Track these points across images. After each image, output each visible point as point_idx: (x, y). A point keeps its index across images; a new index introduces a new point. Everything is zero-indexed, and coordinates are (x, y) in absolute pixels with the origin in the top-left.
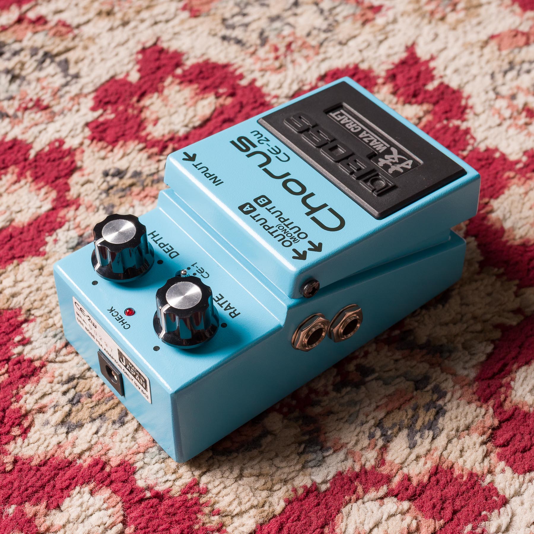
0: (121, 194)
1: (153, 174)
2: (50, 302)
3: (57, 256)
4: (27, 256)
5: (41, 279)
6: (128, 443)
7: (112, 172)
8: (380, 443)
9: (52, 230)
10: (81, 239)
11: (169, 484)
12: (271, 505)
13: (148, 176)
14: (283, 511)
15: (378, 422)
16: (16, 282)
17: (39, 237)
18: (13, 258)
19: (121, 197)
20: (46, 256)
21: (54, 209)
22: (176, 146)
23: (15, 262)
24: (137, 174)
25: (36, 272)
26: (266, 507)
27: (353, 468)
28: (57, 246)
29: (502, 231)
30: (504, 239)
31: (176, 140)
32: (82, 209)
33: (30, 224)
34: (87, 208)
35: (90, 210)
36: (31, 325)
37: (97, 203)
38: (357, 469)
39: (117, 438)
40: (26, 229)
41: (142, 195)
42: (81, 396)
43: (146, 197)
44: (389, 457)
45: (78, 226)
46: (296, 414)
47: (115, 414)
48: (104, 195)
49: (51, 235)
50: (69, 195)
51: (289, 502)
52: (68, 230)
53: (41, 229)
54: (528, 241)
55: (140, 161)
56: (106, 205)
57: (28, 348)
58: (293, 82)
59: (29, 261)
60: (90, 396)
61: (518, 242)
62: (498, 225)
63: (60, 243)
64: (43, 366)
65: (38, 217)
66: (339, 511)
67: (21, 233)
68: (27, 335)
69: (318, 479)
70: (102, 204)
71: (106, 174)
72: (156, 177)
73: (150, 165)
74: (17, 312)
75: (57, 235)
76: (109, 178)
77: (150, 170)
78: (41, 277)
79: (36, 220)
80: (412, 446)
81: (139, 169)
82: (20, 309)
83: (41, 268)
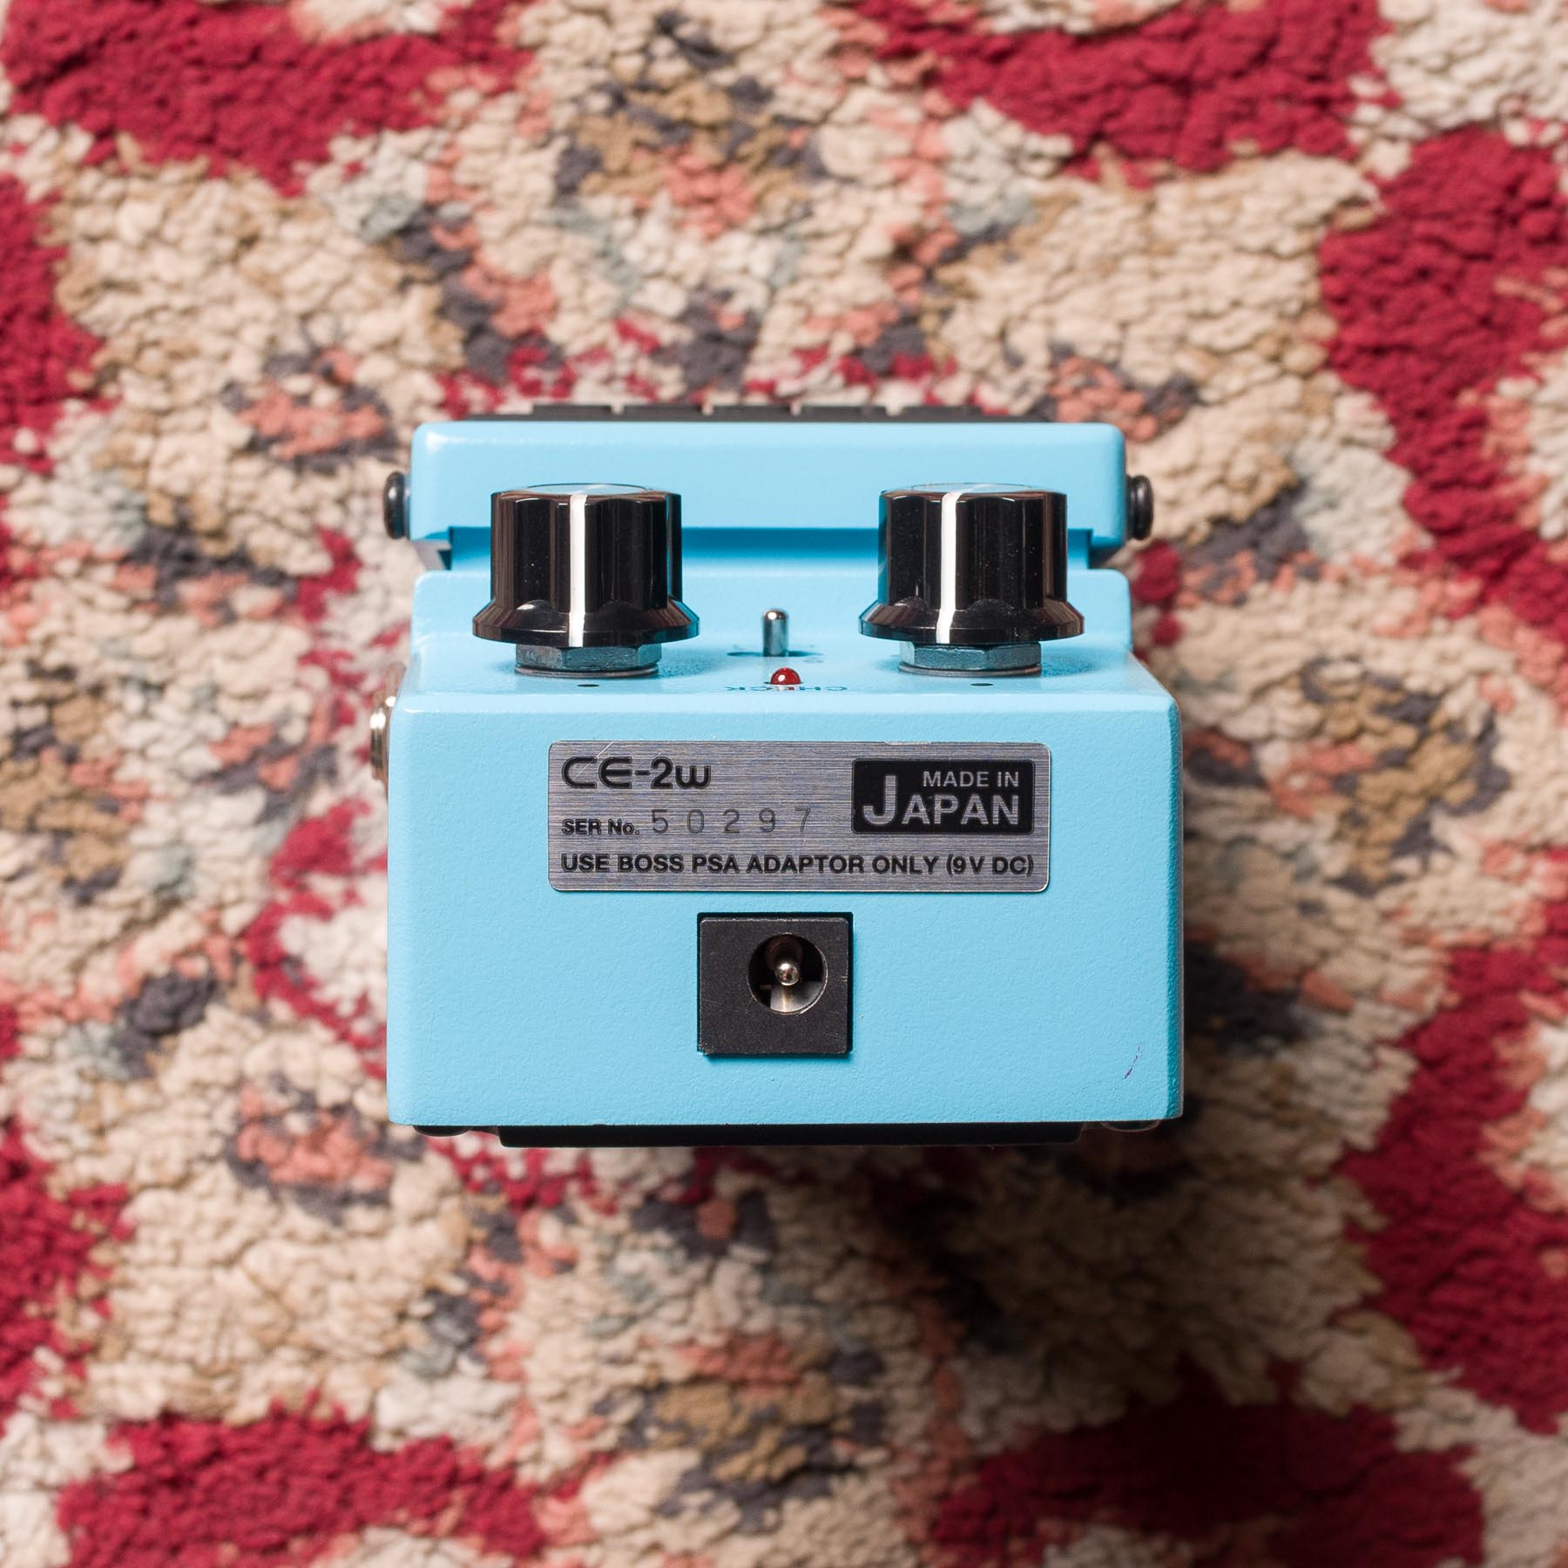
0: (649, 135)
1: (797, 123)
2: (189, 379)
3: (318, 229)
4: (246, 164)
5: (225, 279)
6: (54, 967)
7: (686, 31)
8: (607, 1440)
9: (372, 125)
10: (423, 219)
11: (59, 1152)
12: (235, 1388)
13: (778, 120)
14: (248, 1428)
15: (652, 1383)
16: (153, 237)
17: (323, 117)
18: (208, 141)
19: (638, 144)
20: (293, 204)
21: (436, 39)
22: (947, 65)
23: (201, 163)
24: (752, 94)
25: (226, 245)
26: (220, 1385)
27: (488, 1450)
28: (347, 191)
29: (1515, 1103)
30: (1491, 1133)
31: (964, 42)
32: (507, 106)
33: (334, 51)
34: (524, 113)
35: (529, 125)
36: (92, 420)
37: (562, 116)
38: (495, 1461)
39: (42, 934)
40: (312, 58)
41: (704, 187)
42: (51, 741)
43: (709, 201)
44: (593, 1491)
45: (447, 166)
46: (494, 1204)
47: (88, 858)
48: (600, 102)
49: (357, 135)
50: (515, 17)
51: (278, 1414)
52: (416, 156)
53: (349, 90)
54: (1545, 1192)
55: (799, 48)
56: (584, 140)
57: (33, 487)
58: (1492, 80)
59: (238, 185)
60: (71, 758)
61: (1513, 1173)
62: (1518, 1079)
63: (363, 187)
64: (32, 574)
65: (376, 37)
66: (359, 1525)
67: (290, 65)
68: (55, 449)
69: (391, 1412)
70: (571, 131)
71: (666, 25)
72: (797, 139)
73: (815, 84)
74: (81, 346)
75: (375, 149)
76: (663, 46)
77: (800, 103)
78: (226, 272)
79: (358, 43)
80: (666, 1509)
81: (771, 77)
82: (101, 343)
83: (249, 242)
